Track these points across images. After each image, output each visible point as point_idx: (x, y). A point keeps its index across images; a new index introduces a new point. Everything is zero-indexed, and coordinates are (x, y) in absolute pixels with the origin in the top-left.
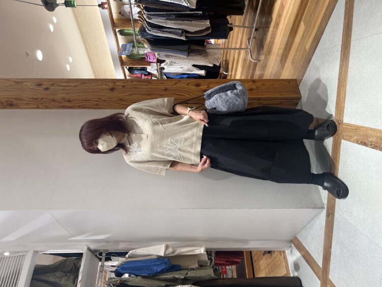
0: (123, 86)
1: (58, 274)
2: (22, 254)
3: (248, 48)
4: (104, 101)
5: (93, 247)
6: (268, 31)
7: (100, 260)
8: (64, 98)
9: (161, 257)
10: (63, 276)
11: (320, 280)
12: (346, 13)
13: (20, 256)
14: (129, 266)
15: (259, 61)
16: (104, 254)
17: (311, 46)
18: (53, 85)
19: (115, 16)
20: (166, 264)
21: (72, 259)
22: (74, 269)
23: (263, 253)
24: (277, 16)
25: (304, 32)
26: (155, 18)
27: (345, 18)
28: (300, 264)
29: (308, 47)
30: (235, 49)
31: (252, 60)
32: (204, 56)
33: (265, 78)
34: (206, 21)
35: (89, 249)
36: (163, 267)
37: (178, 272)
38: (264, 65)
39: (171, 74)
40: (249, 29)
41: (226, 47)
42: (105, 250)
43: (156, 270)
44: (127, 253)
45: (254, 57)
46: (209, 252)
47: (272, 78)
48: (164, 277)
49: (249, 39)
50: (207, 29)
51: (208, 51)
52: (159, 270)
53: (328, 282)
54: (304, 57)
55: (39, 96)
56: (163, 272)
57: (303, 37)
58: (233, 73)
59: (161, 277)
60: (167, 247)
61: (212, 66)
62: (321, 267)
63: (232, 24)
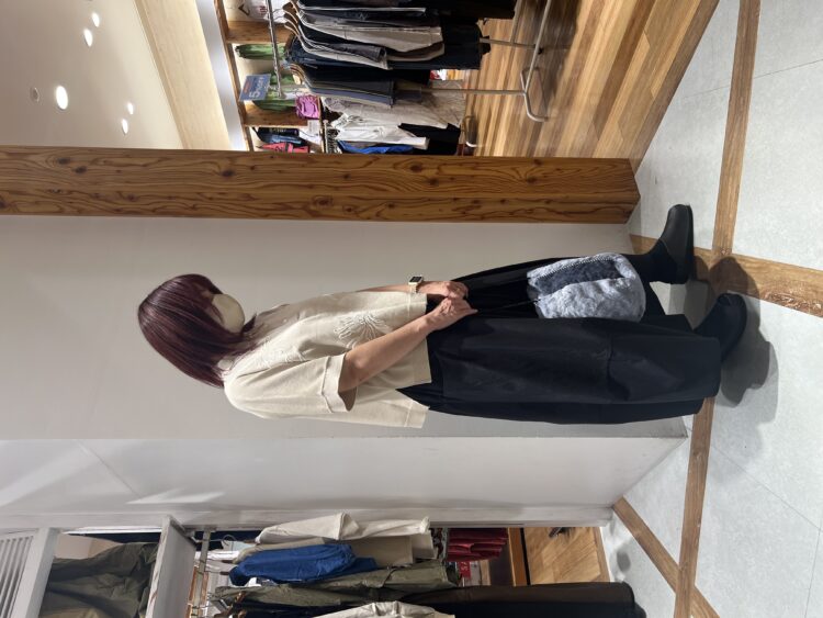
0: (252, 168)
1: (105, 579)
2: (23, 535)
3: (521, 91)
4: (211, 199)
5: (182, 520)
6: (566, 55)
7: (199, 547)
8: (119, 193)
9: (333, 541)
10: (117, 584)
11: (674, 590)
12: (741, 17)
13: (21, 539)
14: (264, 560)
15: (547, 119)
16: (206, 536)
17: (663, 87)
18: (94, 162)
19: (230, 15)
20: (344, 556)
21: (135, 546)
22: (139, 568)
23: (549, 531)
24: (588, 21)
25: (648, 57)
26: (322, 20)
27: (740, 28)
28: (630, 556)
29: (655, 89)
30: (494, 91)
31: (531, 117)
32: (427, 106)
33: (558, 155)
34: (433, 29)
35: (174, 525)
36: (338, 563)
37: (368, 574)
38: (558, 127)
39: (353, 145)
40: (524, 50)
41: (473, 87)
42: (211, 527)
43: (323, 569)
44: (259, 532)
45: (535, 111)
46: (435, 531)
47: (575, 156)
48: (339, 584)
49: (525, 72)
50: (436, 47)
51: (436, 94)
52: (328, 569)
53: (692, 594)
54: (648, 111)
55: (65, 186)
56: (337, 573)
57: (645, 70)
58: (488, 145)
59: (333, 584)
60: (346, 520)
61: (444, 127)
62: (677, 561)
63: (488, 37)
